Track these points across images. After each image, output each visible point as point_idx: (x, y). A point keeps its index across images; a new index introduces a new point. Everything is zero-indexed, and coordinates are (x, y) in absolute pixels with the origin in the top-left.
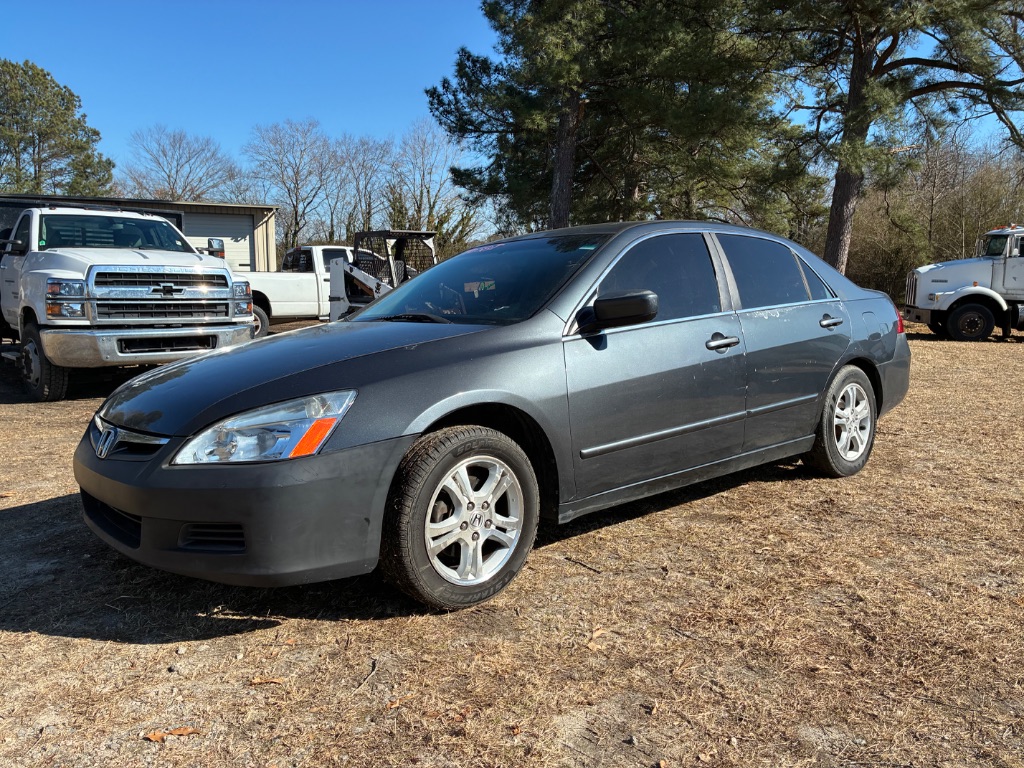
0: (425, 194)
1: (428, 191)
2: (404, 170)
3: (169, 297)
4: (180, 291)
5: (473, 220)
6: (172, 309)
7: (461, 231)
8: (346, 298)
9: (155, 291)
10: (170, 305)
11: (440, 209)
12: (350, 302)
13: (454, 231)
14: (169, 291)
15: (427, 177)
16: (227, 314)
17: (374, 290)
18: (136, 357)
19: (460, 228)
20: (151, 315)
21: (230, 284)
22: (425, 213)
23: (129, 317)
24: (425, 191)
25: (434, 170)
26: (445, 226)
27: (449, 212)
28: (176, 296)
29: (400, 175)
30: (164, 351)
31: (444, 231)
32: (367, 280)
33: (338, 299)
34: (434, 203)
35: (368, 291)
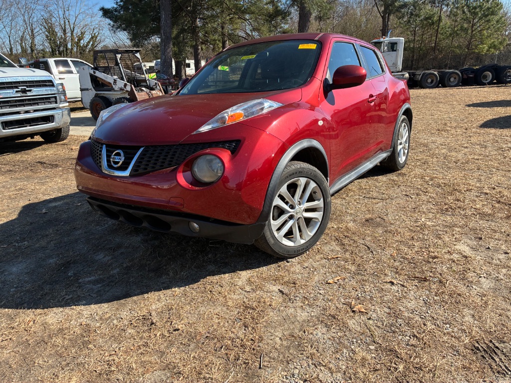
0: (67, 23)
1: (69, 21)
2: (51, 8)
3: (25, 95)
4: (30, 91)
5: (98, 38)
6: (27, 102)
7: (92, 45)
8: (93, 89)
9: (17, 92)
10: (25, 100)
11: (77, 31)
12: (96, 90)
13: (87, 45)
14: (24, 91)
15: (67, 13)
16: (56, 102)
17: (112, 83)
18: (13, 131)
19: (91, 43)
20: (16, 106)
21: (55, 85)
22: (69, 34)
23: (4, 109)
24: (67, 21)
25: (70, 8)
26: (82, 41)
27: (83, 34)
28: (29, 94)
29: (49, 12)
30: (26, 126)
31: (82, 45)
32: (106, 78)
33: (87, 89)
34: (73, 28)
35: (108, 85)
